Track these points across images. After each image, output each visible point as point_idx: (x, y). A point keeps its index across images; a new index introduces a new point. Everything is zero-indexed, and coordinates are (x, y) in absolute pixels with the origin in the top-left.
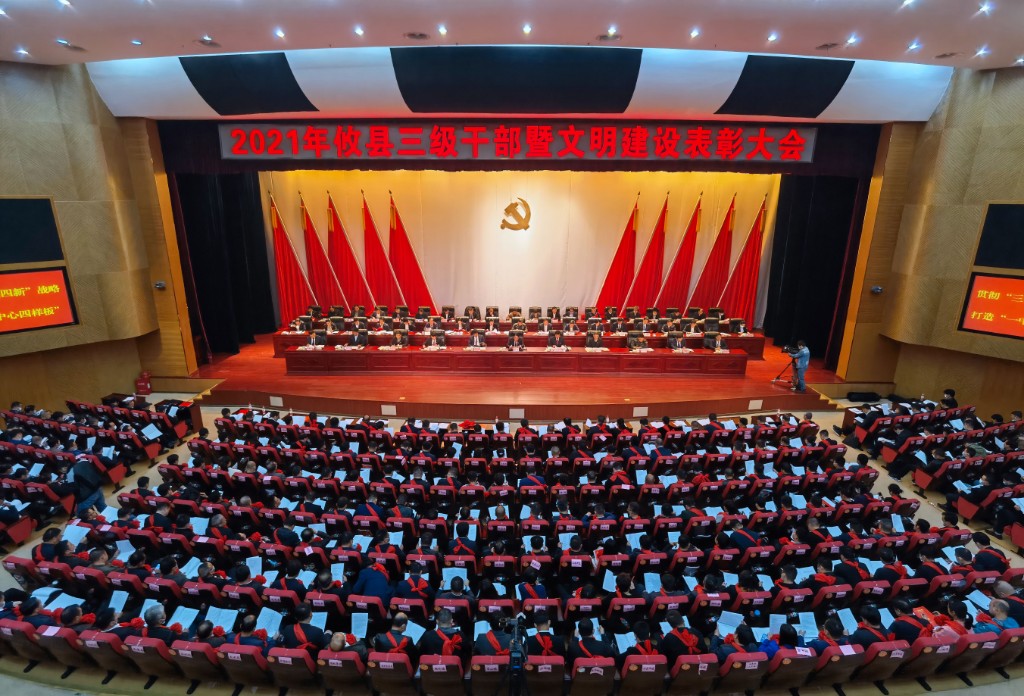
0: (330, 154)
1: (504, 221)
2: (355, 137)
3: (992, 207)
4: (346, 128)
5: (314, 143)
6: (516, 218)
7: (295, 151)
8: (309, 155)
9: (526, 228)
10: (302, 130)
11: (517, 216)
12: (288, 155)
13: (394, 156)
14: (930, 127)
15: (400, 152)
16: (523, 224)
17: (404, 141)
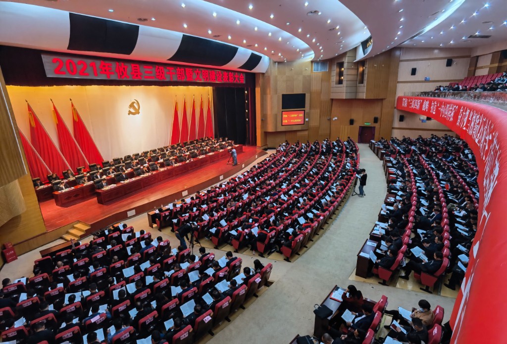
0: (114, 77)
1: (129, 111)
2: (125, 69)
3: (284, 96)
4: (120, 64)
5: (105, 71)
6: (134, 109)
7: (96, 74)
8: (103, 77)
9: (139, 113)
10: (98, 63)
11: (134, 108)
12: (92, 77)
13: (143, 79)
14: (266, 75)
15: (146, 77)
16: (137, 112)
17: (146, 72)
